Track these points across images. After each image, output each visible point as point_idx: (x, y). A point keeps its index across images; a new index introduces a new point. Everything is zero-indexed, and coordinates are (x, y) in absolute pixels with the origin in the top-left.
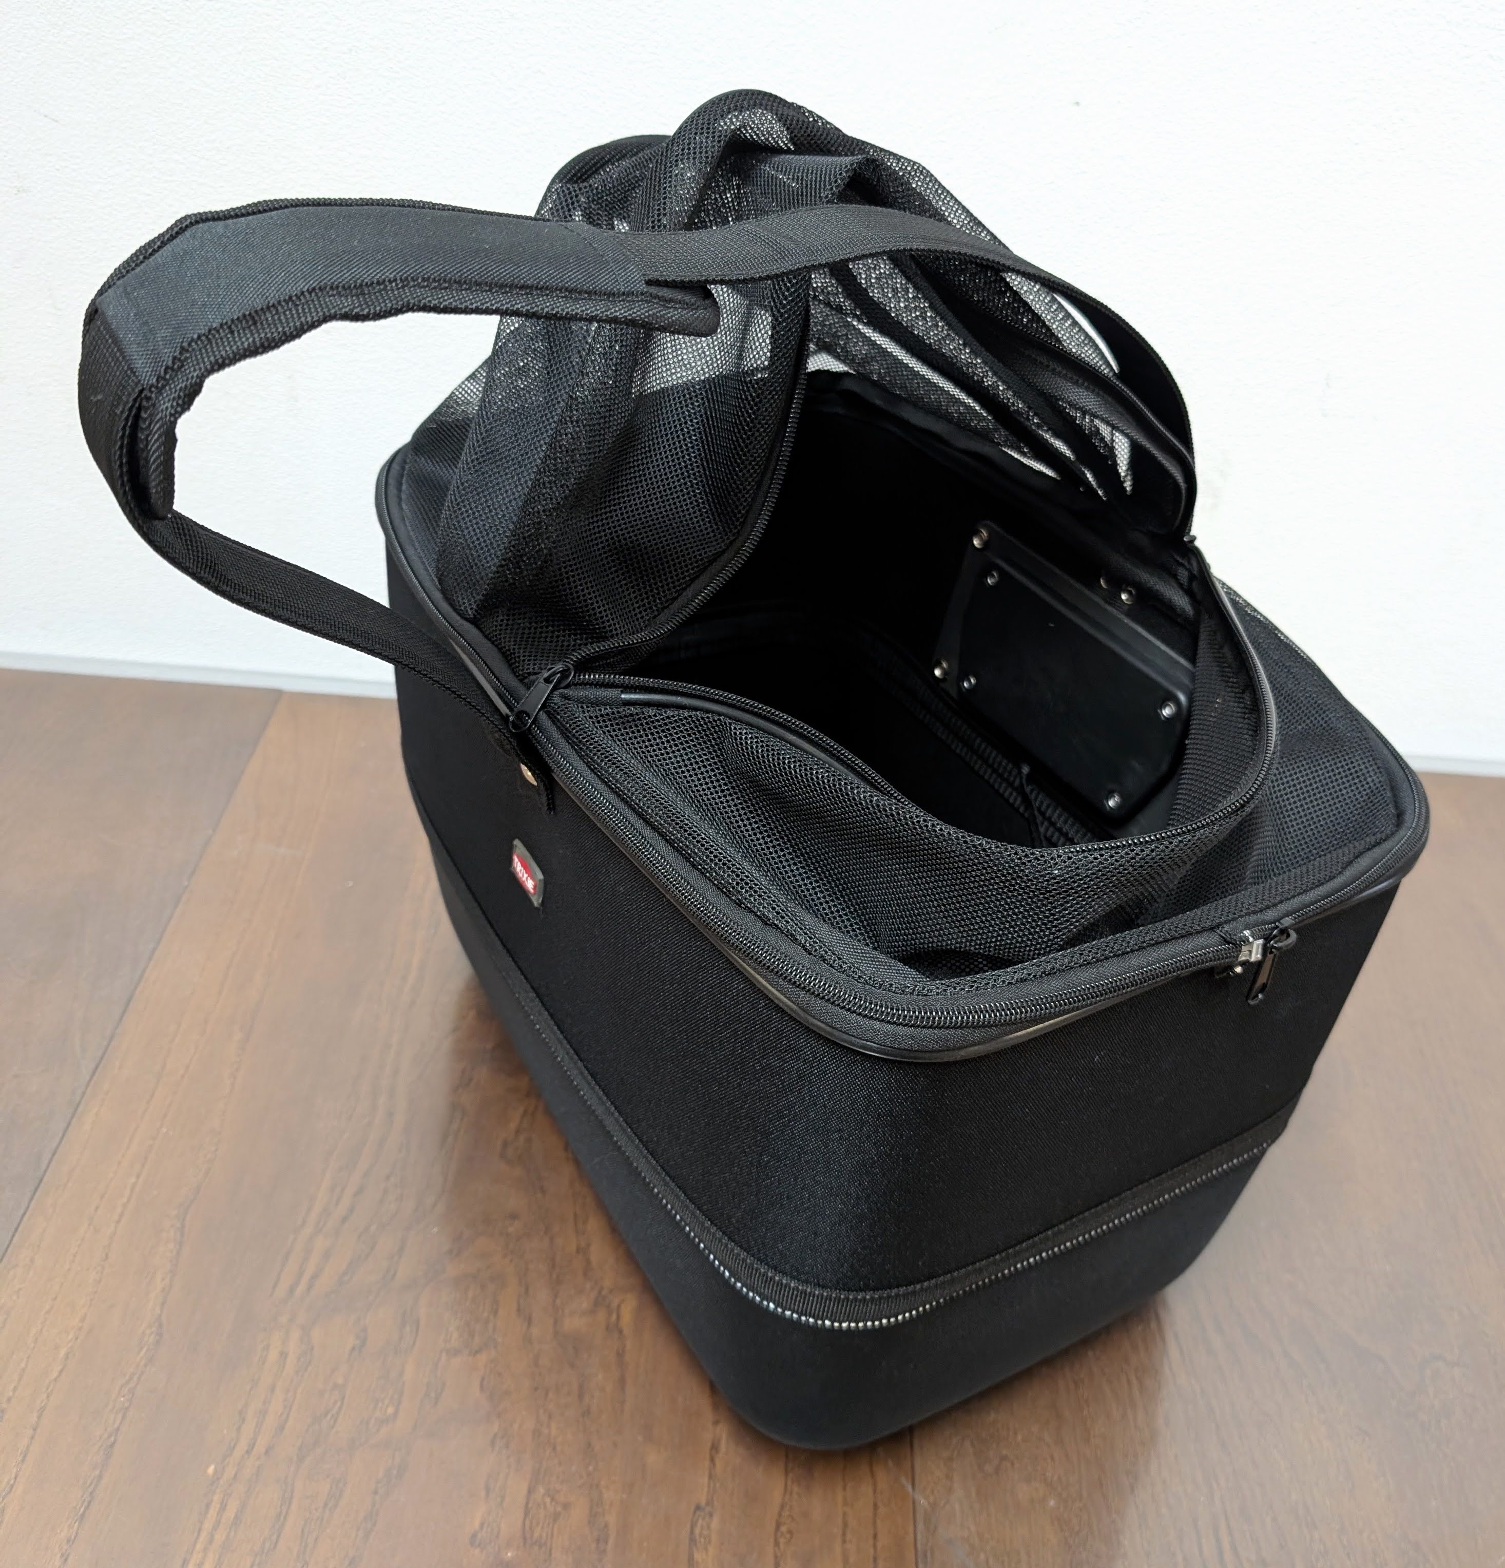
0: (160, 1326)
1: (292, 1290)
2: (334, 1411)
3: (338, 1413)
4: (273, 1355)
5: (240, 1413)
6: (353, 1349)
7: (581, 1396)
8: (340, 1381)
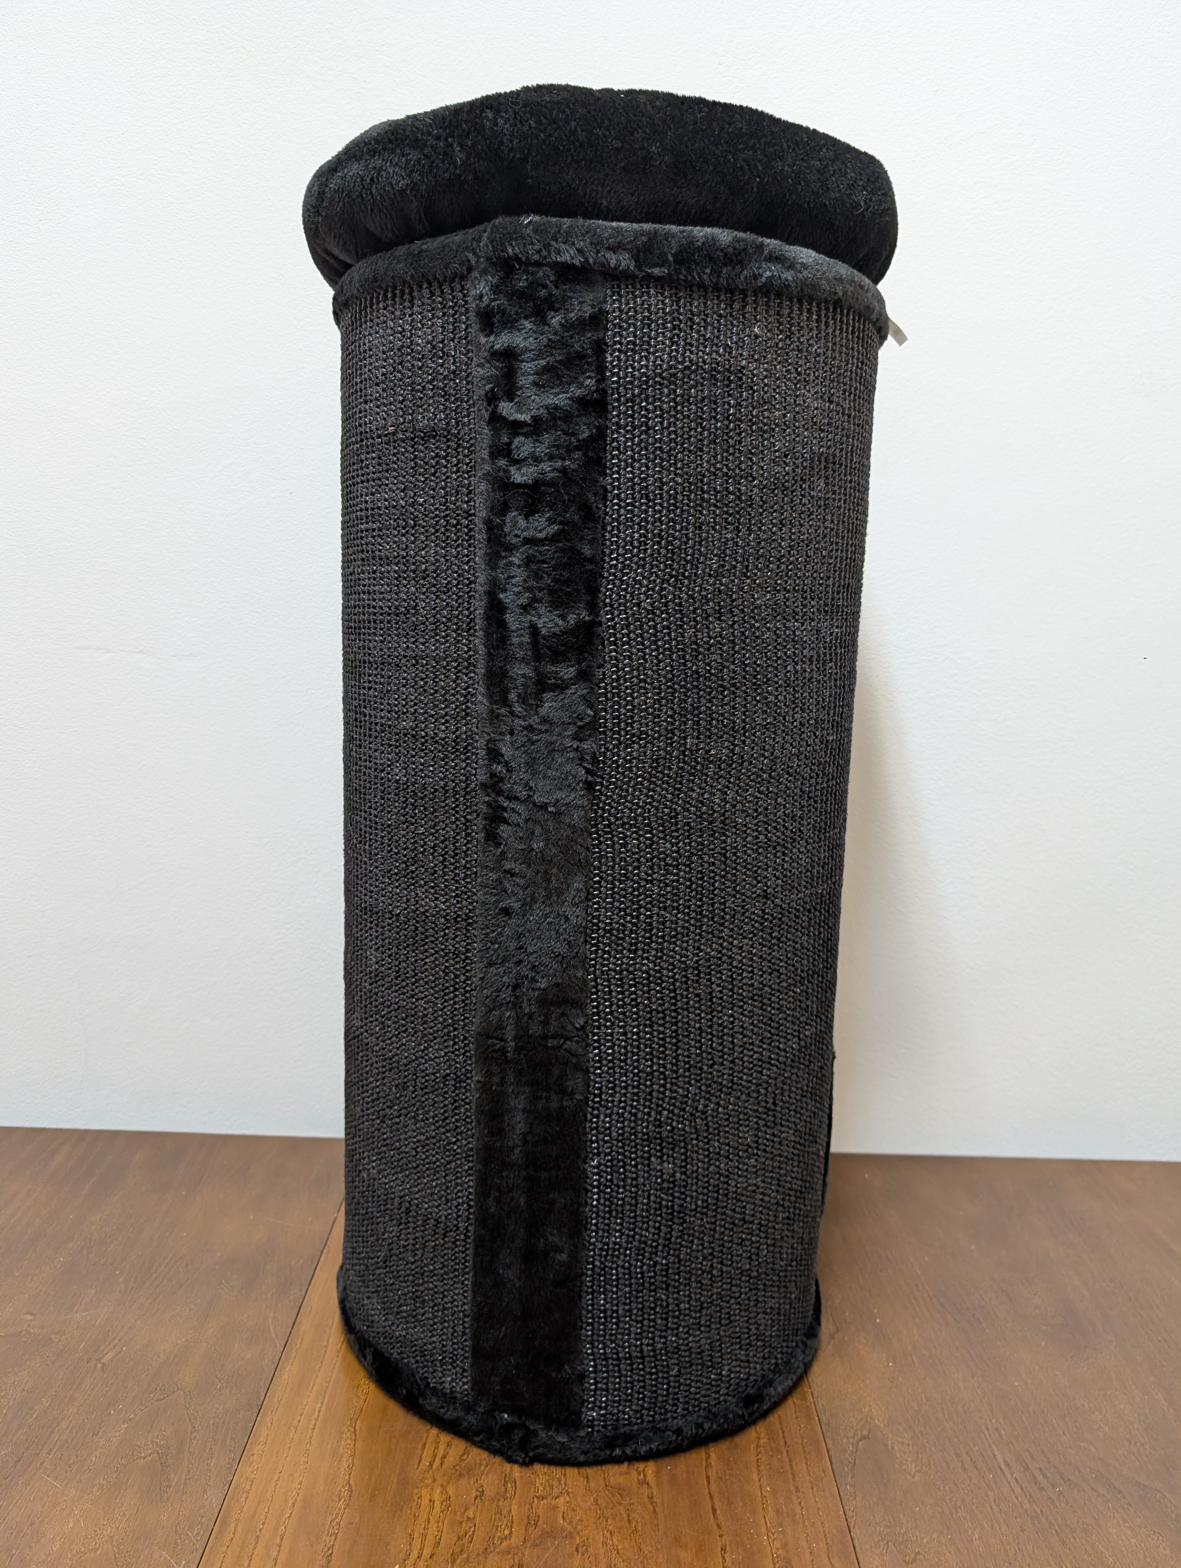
0: (350, 1486)
1: (431, 1465)
2: (470, 1533)
3: (473, 1534)
4: (425, 1502)
5: (410, 1535)
6: (476, 1497)
7: (629, 1521)
8: (471, 1514)
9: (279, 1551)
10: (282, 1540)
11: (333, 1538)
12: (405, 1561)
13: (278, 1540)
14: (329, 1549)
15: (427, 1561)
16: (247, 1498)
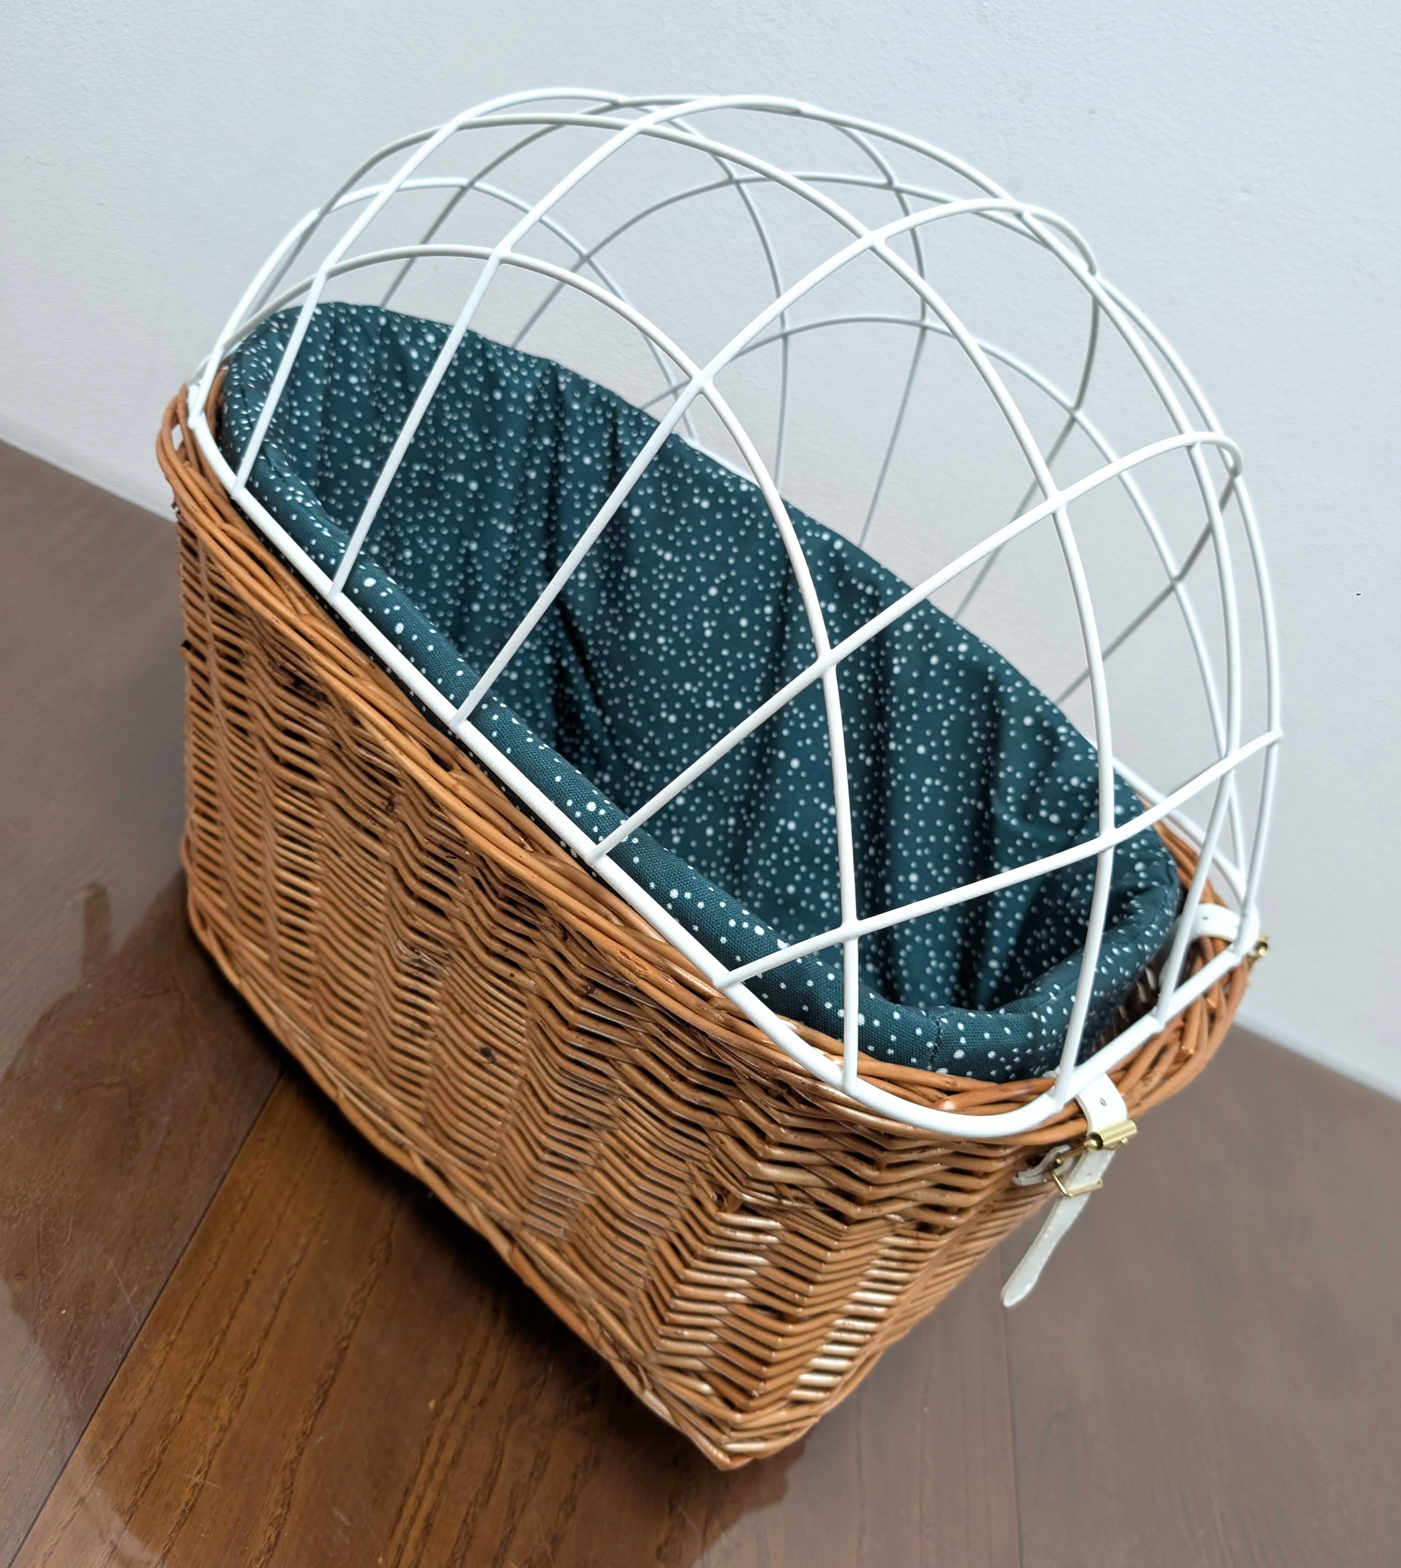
9: (275, 1316)
10: (281, 1298)
11: (352, 1323)
12: (444, 1397)
13: (276, 1297)
14: (344, 1339)
15: (474, 1407)
16: (243, 1209)
